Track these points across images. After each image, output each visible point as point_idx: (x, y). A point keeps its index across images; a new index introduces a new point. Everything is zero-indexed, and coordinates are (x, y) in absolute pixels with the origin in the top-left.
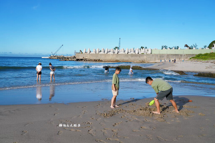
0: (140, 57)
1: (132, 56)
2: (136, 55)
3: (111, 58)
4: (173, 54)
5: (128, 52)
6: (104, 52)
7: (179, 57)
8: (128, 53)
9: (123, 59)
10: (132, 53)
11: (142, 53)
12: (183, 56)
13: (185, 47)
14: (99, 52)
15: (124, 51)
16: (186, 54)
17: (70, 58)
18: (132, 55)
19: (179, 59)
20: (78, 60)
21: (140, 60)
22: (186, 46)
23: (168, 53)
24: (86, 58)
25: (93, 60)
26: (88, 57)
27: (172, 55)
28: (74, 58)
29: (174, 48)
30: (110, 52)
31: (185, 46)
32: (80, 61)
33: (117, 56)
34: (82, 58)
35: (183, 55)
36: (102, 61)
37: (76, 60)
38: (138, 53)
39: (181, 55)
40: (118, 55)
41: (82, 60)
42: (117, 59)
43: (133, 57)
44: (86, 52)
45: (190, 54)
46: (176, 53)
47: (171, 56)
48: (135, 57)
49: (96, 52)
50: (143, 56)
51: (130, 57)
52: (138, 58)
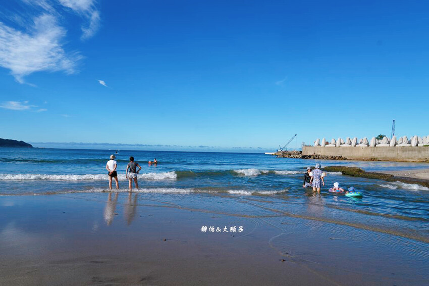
0: (419, 152)
1: (403, 151)
2: (411, 149)
3: (363, 155)
5: (396, 144)
6: (350, 144)
8: (395, 146)
9: (385, 156)
10: (405, 144)
11: (425, 144)
14: (341, 144)
15: (389, 143)
17: (294, 154)
18: (404, 149)
20: (304, 157)
21: (420, 159)
24: (319, 154)
25: (330, 158)
26: (321, 153)
28: (299, 154)
30: (361, 143)
32: (307, 158)
33: (374, 151)
34: (311, 154)
36: (345, 159)
37: (301, 156)
38: (417, 146)
40: (375, 149)
41: (310, 157)
42: (373, 155)
43: (405, 153)
44: (319, 145)
48: (410, 152)
49: (336, 144)
50: (428, 151)
51: (400, 153)
52: (415, 154)
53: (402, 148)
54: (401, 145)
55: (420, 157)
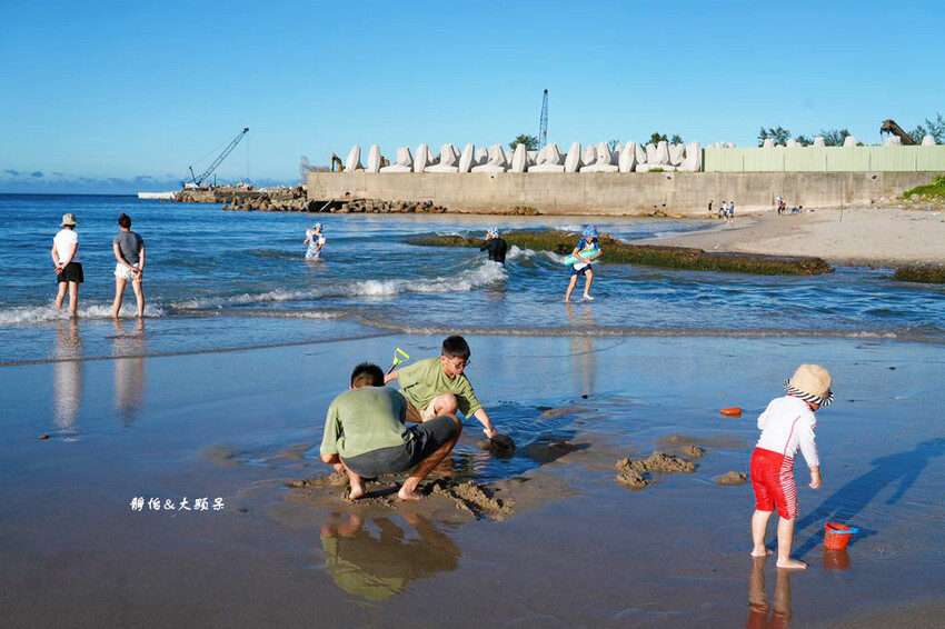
0: (640, 187)
1: (600, 186)
2: (620, 181)
3: (493, 197)
4: (815, 174)
5: (580, 165)
6: (456, 164)
7: (846, 188)
8: (578, 170)
9: (552, 201)
10: (603, 166)
11: (653, 167)
12: (866, 184)
13: (885, 133)
14: (428, 164)
15: (562, 160)
16: (885, 173)
17: (279, 196)
18: (601, 180)
19: (849, 199)
20: (316, 207)
21: (642, 207)
22: (891, 128)
23: (792, 167)
24: (362, 195)
25: (399, 208)
26: (369, 191)
27: (808, 175)
28: (296, 197)
29: (819, 141)
30: (484, 161)
31: (883, 130)
32: (327, 210)
33: (523, 184)
34: (337, 197)
35: (869, 177)
36: (444, 211)
37: (306, 205)
38: (633, 170)
39: (859, 178)
40: (527, 179)
41: (337, 205)
42: (522, 198)
43: (604, 190)
44: (359, 166)
45: (907, 173)
46: (833, 168)
47: (806, 184)
48: (618, 190)
49: (412, 165)
50: (659, 184)
51: (591, 190)
52: (631, 192)
53: (596, 178)
54: (595, 168)
55: (641, 201)
